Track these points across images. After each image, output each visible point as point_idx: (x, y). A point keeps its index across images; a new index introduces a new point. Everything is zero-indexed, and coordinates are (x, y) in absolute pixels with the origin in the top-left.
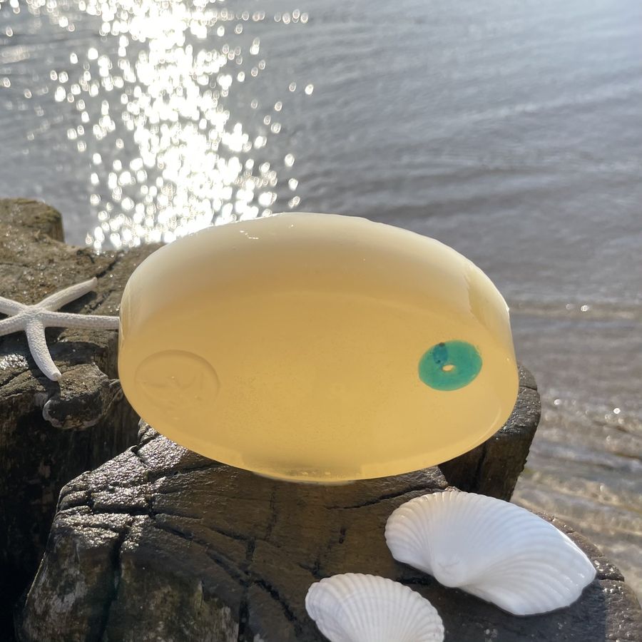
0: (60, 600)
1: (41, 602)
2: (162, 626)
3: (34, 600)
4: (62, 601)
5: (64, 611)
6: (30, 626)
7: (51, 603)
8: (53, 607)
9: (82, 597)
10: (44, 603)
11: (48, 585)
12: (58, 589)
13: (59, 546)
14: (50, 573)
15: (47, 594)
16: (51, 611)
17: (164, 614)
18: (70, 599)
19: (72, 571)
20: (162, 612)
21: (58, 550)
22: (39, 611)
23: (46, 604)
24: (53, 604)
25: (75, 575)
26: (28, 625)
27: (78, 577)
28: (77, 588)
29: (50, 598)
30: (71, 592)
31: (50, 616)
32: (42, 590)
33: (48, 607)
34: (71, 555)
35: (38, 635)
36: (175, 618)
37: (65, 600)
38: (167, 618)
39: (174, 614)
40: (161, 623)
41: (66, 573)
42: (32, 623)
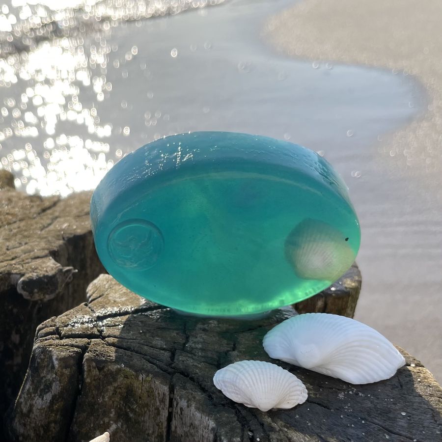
0: (41, 399)
1: (26, 404)
2: (113, 413)
3: (21, 403)
4: (42, 399)
5: (44, 407)
6: (18, 423)
7: (34, 402)
8: (36, 405)
9: (57, 393)
10: (28, 404)
11: (31, 391)
12: (39, 392)
13: (39, 360)
14: (33, 381)
15: (31, 396)
16: (34, 408)
17: (115, 403)
18: (48, 397)
19: (49, 377)
20: (113, 402)
21: (38, 363)
22: (25, 410)
23: (30, 404)
24: (36, 403)
25: (51, 379)
26: (16, 423)
27: (54, 379)
28: (53, 388)
29: (33, 399)
30: (49, 392)
31: (33, 413)
32: (27, 395)
33: (31, 406)
34: (48, 365)
35: (24, 429)
36: (123, 405)
37: (45, 398)
38: (117, 406)
39: (122, 402)
40: (112, 410)
41: (44, 379)
42: (19, 421)
